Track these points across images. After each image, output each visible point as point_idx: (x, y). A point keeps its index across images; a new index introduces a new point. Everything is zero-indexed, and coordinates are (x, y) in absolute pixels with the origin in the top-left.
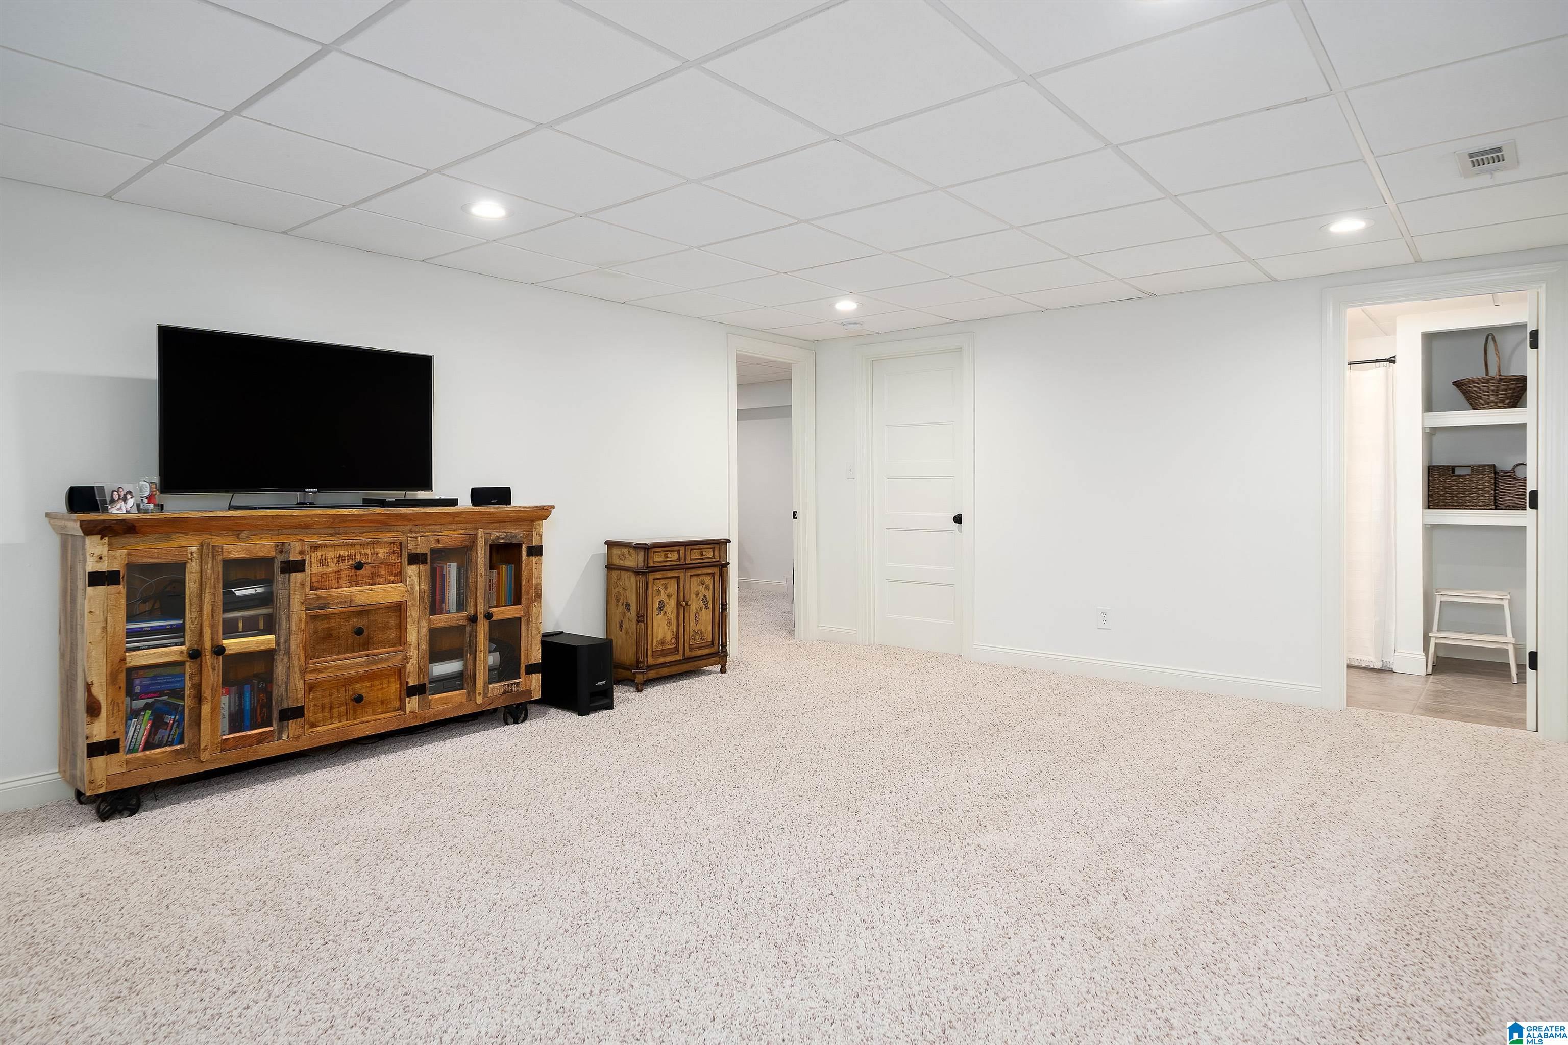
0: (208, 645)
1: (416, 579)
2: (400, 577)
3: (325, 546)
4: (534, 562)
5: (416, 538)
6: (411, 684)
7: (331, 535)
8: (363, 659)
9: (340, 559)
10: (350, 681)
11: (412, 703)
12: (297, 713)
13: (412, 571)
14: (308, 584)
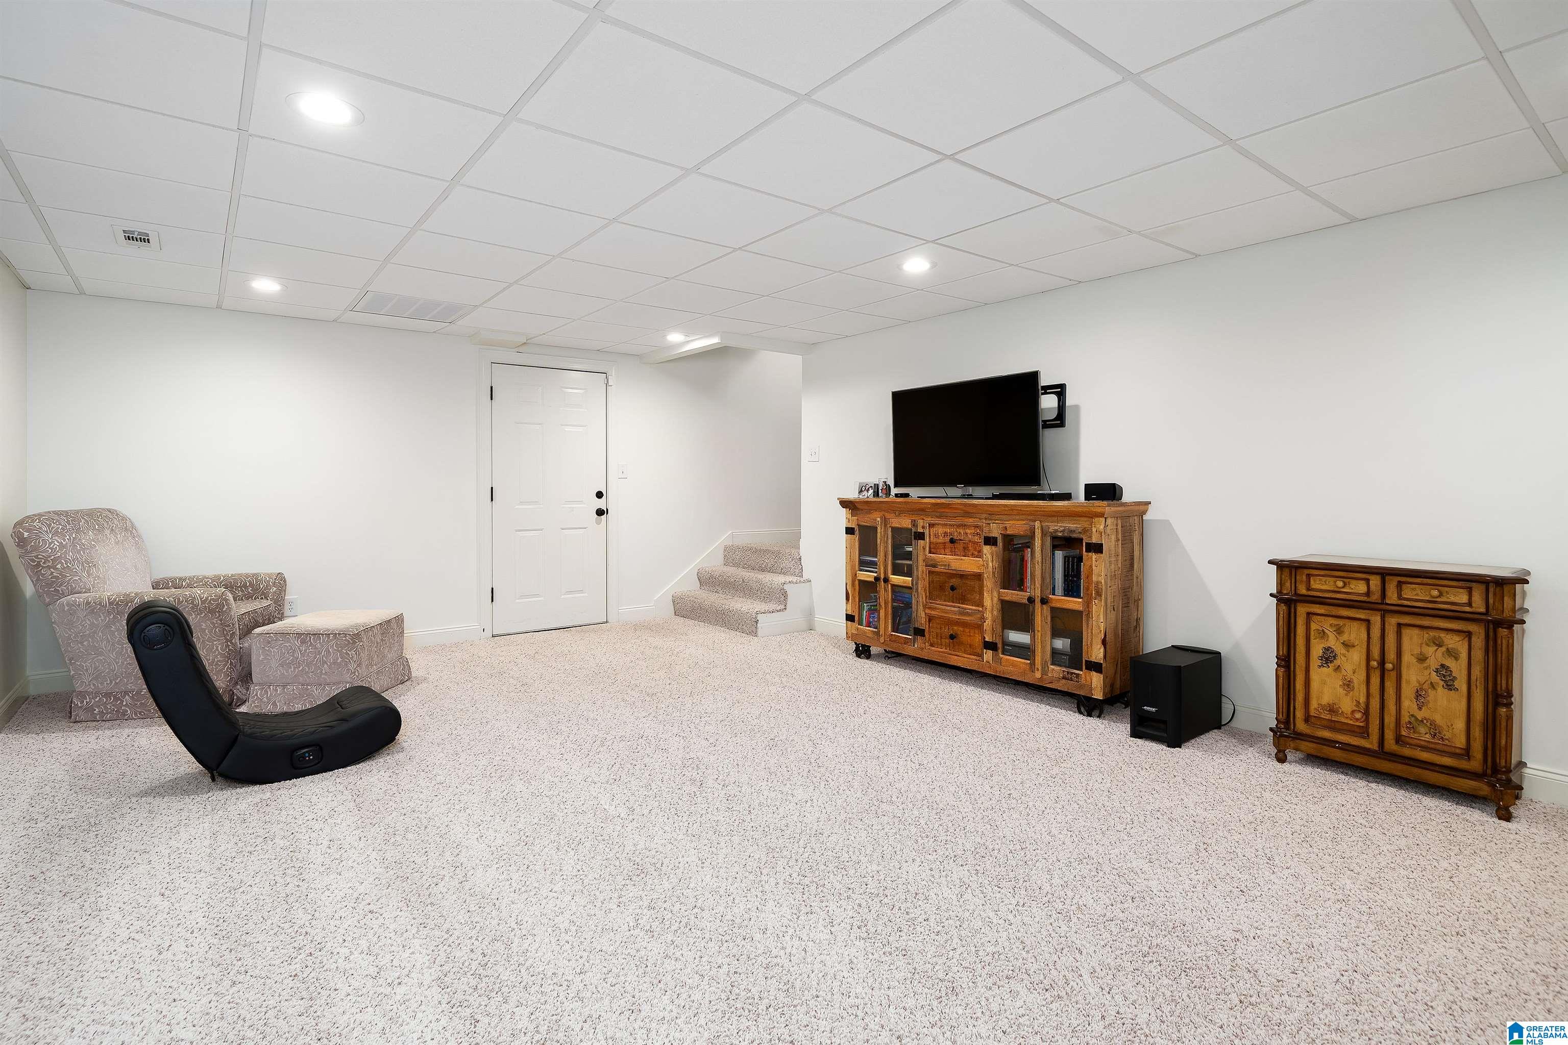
0: (882, 577)
1: (989, 557)
2: (979, 554)
3: (938, 524)
4: (1094, 559)
5: (989, 524)
6: (987, 639)
7: (937, 517)
8: (956, 609)
9: (946, 533)
10: (950, 623)
11: (988, 655)
12: (919, 632)
13: (987, 549)
14: (927, 549)
